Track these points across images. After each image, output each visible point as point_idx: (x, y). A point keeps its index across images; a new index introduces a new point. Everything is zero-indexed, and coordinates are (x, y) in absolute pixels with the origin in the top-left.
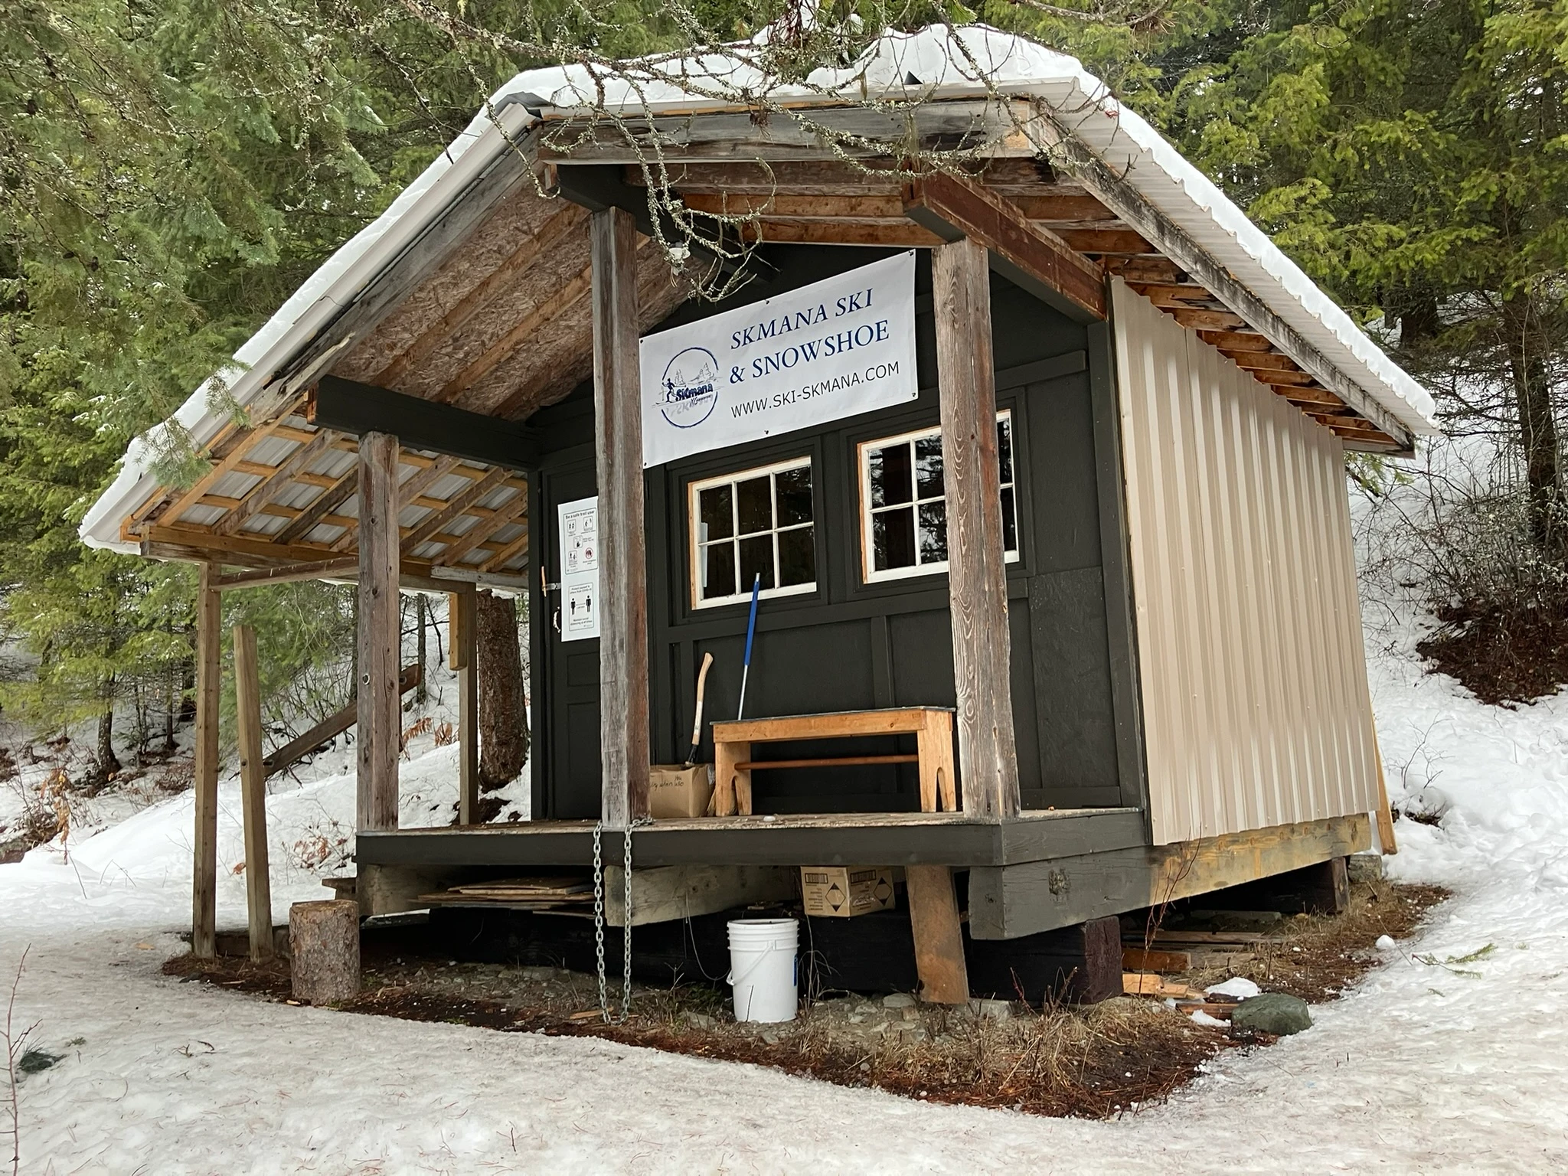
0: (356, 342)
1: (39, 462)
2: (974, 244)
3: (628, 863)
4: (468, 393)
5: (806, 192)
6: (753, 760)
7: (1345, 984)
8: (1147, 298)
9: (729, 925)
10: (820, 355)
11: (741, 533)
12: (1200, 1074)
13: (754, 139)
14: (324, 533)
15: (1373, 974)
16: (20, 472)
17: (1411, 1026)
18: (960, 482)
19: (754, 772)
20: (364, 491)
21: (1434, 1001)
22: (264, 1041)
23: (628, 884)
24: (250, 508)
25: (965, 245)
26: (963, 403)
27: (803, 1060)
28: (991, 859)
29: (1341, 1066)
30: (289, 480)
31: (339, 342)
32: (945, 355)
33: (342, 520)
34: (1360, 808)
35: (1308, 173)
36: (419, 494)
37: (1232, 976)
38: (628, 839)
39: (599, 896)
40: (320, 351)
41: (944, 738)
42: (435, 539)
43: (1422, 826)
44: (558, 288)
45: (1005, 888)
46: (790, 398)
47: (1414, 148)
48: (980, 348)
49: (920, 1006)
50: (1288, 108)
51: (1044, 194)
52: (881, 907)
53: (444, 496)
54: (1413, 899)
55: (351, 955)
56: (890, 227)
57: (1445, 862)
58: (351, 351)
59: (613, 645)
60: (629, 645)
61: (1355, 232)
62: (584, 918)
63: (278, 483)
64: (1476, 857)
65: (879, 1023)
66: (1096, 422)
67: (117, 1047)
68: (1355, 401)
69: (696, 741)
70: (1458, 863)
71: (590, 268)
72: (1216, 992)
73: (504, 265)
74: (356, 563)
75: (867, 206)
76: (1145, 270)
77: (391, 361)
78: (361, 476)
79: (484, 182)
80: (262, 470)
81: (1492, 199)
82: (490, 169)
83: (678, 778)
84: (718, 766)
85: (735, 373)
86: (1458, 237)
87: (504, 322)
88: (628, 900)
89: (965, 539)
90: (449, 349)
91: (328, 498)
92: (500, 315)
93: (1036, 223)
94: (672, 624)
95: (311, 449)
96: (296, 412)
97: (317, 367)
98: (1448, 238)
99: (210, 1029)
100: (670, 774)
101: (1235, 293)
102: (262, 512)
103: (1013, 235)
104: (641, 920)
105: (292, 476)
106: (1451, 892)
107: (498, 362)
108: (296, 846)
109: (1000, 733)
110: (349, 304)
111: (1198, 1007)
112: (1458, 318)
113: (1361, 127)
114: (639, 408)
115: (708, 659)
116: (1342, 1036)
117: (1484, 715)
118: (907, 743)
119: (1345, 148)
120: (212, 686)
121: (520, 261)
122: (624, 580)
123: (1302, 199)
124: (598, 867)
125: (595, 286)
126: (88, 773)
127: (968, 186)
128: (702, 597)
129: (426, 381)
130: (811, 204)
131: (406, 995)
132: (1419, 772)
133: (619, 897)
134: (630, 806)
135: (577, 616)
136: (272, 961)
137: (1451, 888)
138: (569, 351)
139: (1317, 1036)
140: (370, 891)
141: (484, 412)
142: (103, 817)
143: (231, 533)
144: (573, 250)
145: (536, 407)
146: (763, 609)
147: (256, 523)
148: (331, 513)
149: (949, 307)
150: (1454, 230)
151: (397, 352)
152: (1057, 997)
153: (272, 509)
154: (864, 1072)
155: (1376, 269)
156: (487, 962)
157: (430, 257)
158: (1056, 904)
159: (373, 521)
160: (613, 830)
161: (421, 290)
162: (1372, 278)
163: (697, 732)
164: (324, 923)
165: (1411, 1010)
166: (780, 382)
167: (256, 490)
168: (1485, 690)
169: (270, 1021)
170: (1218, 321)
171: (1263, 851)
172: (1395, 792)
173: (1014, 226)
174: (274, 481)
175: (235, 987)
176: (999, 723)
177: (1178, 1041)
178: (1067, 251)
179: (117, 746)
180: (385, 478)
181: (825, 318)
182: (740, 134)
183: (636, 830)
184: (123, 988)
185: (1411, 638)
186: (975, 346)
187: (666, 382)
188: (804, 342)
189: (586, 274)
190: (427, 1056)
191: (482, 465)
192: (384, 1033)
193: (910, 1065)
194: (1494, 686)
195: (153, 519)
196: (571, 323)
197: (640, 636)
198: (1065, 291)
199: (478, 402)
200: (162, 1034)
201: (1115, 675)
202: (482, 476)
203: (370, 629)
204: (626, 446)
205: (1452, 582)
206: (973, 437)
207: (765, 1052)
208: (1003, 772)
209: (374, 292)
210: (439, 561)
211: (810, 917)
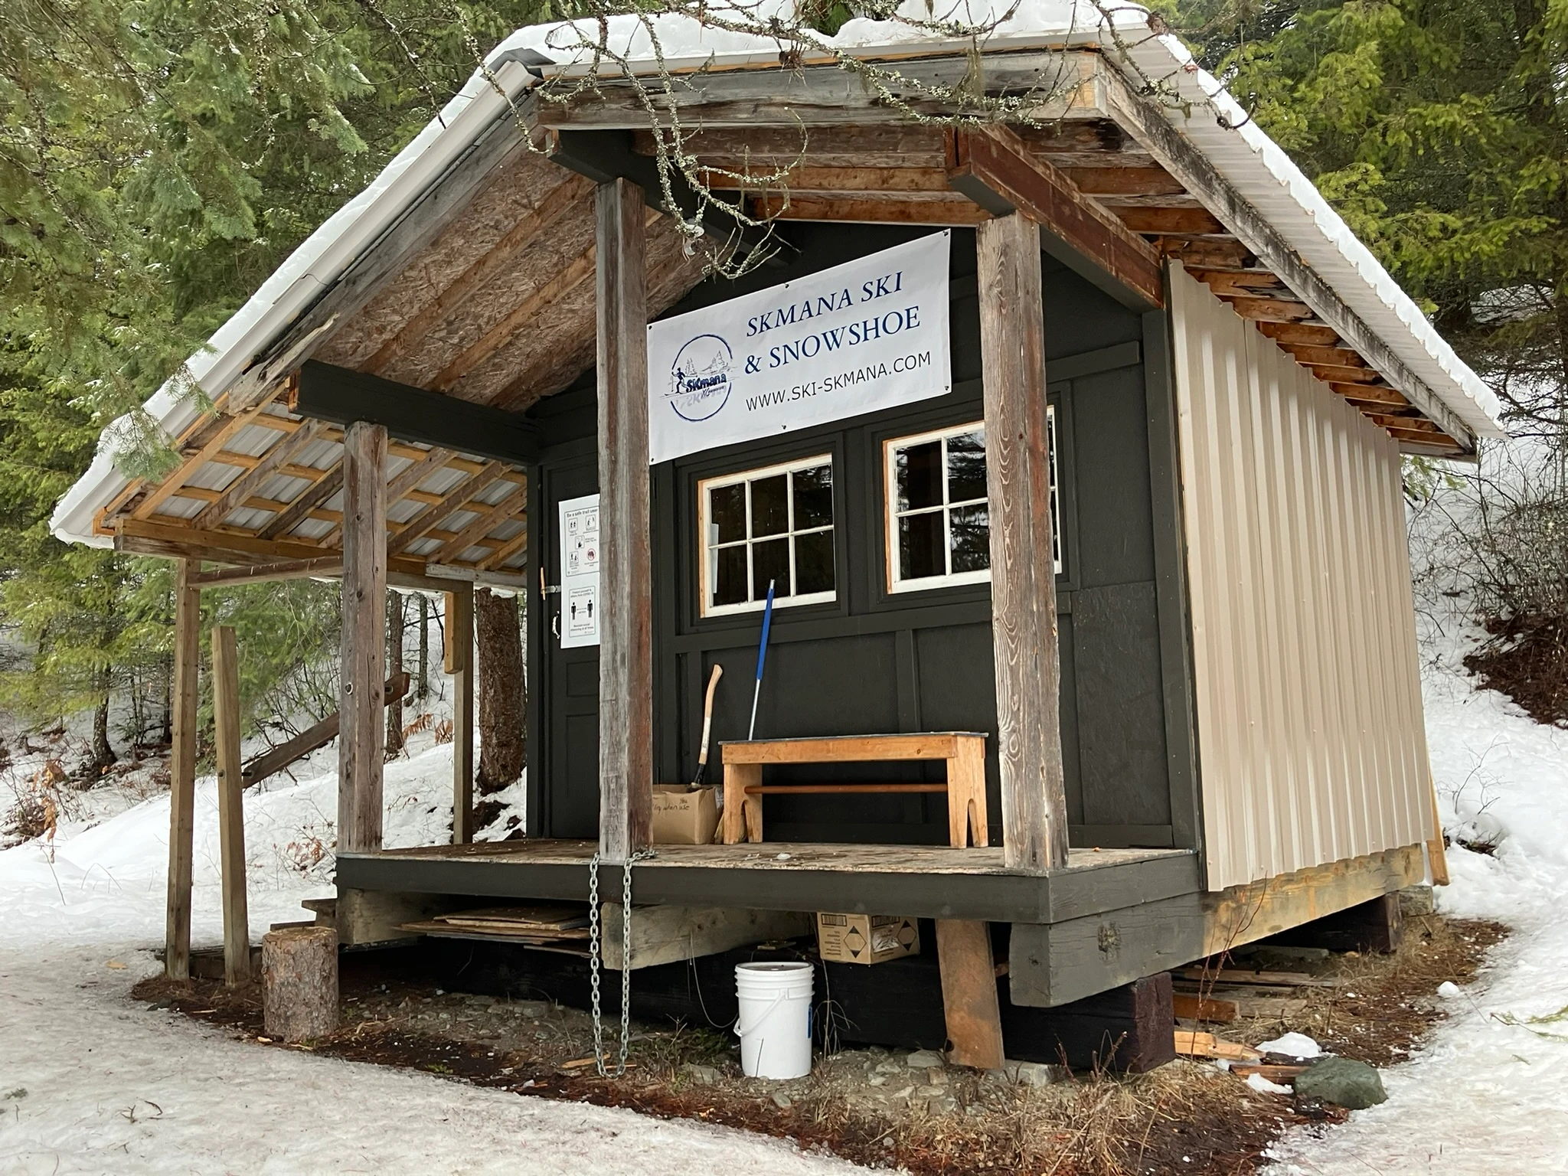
0: (340, 325)
1: (34, 447)
2: (1025, 218)
3: (627, 901)
4: (463, 381)
5: (833, 163)
6: (765, 783)
7: (1413, 1042)
8: (1207, 285)
9: (737, 969)
10: (844, 344)
11: (754, 536)
12: (1268, 1161)
13: (778, 99)
14: (312, 528)
15: (1442, 1031)
16: (15, 457)
17: (1500, 1103)
18: (1005, 488)
19: (765, 796)
20: (350, 486)
21: (1520, 1070)
22: (218, 1103)
23: (627, 924)
24: (232, 502)
25: (1015, 220)
26: (1010, 397)
27: (819, 1131)
28: (1036, 915)
29: (1434, 1161)
30: (272, 472)
31: (322, 324)
32: (990, 345)
33: (331, 515)
34: (1414, 839)
35: (1356, 158)
36: (412, 488)
37: (1287, 1031)
38: (628, 875)
39: (594, 936)
40: (302, 334)
41: (976, 766)
42: (432, 535)
43: (1476, 854)
44: (560, 269)
45: (1051, 949)
46: (810, 390)
47: (1471, 133)
48: (1030, 336)
49: (947, 1067)
50: (1338, 89)
51: (1102, 165)
52: (904, 952)
53: (440, 490)
54: (1470, 937)
55: (328, 988)
56: (924, 204)
57: (1502, 896)
58: (336, 335)
59: (614, 660)
60: (631, 660)
61: (1406, 221)
62: (579, 956)
63: (261, 476)
64: (1535, 890)
65: (904, 1088)
66: (1151, 421)
67: (58, 1103)
68: (1421, 401)
69: (703, 760)
70: (1516, 896)
71: (594, 247)
72: (1272, 1050)
73: (502, 241)
74: (340, 563)
75: (899, 178)
76: (1208, 253)
77: (380, 346)
78: (346, 471)
79: (480, 150)
80: (243, 461)
81: (1554, 187)
82: (486, 135)
83: (683, 801)
84: (727, 790)
85: (750, 363)
86: (1517, 227)
87: (503, 305)
88: (627, 941)
89: (1011, 552)
90: (443, 334)
91: (314, 492)
92: (498, 297)
93: (1090, 198)
94: (679, 633)
95: (296, 438)
96: (278, 399)
97: (299, 351)
98: (1506, 229)
99: (161, 1085)
100: (675, 798)
101: (1305, 281)
102: (245, 505)
103: (1067, 211)
104: (640, 963)
105: (275, 467)
106: (1510, 930)
107: (496, 347)
108: (289, 847)
109: (1048, 773)
110: (334, 283)
111: (1254, 1070)
112: (1492, 315)
113: (1415, 110)
114: (646, 399)
115: (717, 671)
116: (1425, 1114)
117: (1540, 737)
118: (935, 771)
119: (1397, 132)
120: (190, 690)
121: (518, 238)
122: (627, 589)
123: (1352, 186)
124: (594, 904)
125: (600, 266)
126: (84, 764)
127: (1018, 154)
128: (712, 604)
129: (419, 367)
130: (838, 177)
131: (388, 1032)
132: (1473, 798)
133: (617, 938)
134: (631, 836)
135: (577, 621)
136: (248, 987)
137: (1510, 924)
138: (572, 338)
139: (1395, 1112)
140: (350, 917)
141: (482, 402)
142: (96, 812)
143: (212, 527)
144: (577, 227)
145: (537, 397)
146: (778, 619)
147: (240, 516)
148: (319, 507)
149: (996, 290)
150: (1512, 221)
151: (387, 336)
152: (1103, 1064)
153: (255, 502)
154: (887, 1148)
155: (1429, 261)
156: (476, 993)
157: (420, 232)
158: (1106, 962)
159: (358, 518)
160: (612, 863)
161: (411, 268)
162: (1424, 269)
163: (704, 751)
164: (299, 954)
165: (1497, 1082)
166: (798, 373)
167: (238, 482)
168: (1538, 708)
169: (230, 1073)
170: (1281, 311)
171: (1318, 890)
172: (1447, 819)
173: (1067, 201)
174: (256, 473)
175: (205, 1017)
176: (1047, 761)
177: (1237, 1114)
178: (1122, 229)
179: (114, 738)
180: (372, 472)
181: (850, 304)
182: (763, 94)
183: (636, 864)
184: (82, 1020)
185: (1457, 651)
186: (1025, 335)
187: (676, 372)
188: (827, 330)
189: (591, 253)
190: (397, 1129)
191: (480, 459)
192: (353, 1095)
193: (939, 1142)
194: (1549, 704)
195: (128, 512)
196: (576, 307)
197: (644, 649)
198: (1121, 275)
199: (475, 391)
200: (109, 1089)
201: (1168, 701)
202: (479, 470)
203: (354, 635)
204: (630, 441)
205: (1502, 592)
206: (1021, 437)
207: (777, 1119)
208: (1051, 817)
209: (360, 269)
210: (435, 558)
211: (827, 962)
